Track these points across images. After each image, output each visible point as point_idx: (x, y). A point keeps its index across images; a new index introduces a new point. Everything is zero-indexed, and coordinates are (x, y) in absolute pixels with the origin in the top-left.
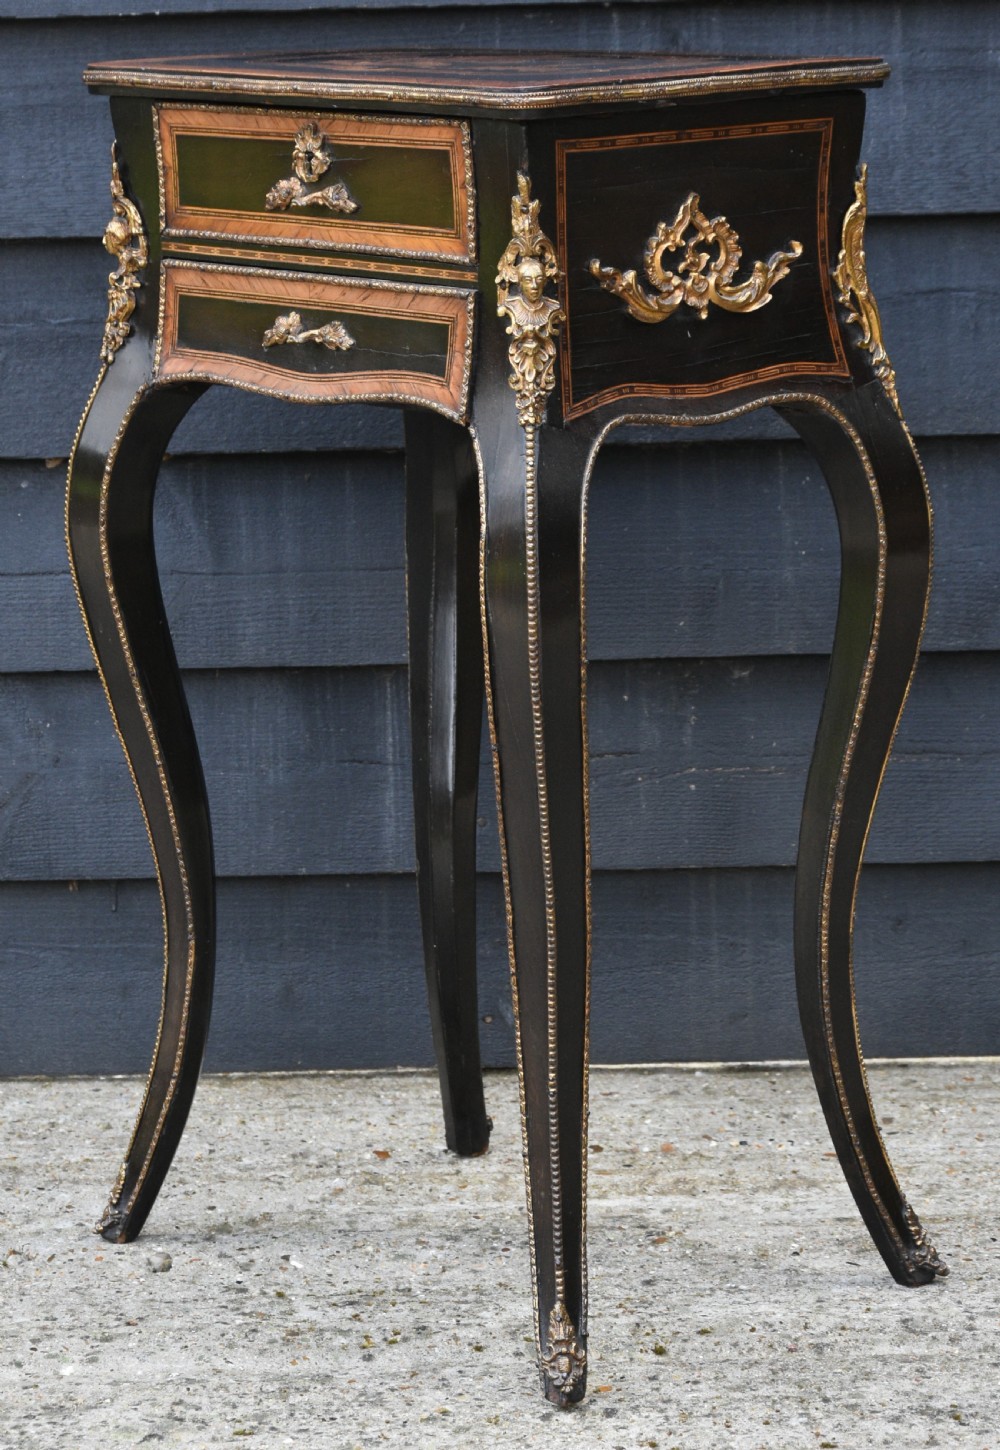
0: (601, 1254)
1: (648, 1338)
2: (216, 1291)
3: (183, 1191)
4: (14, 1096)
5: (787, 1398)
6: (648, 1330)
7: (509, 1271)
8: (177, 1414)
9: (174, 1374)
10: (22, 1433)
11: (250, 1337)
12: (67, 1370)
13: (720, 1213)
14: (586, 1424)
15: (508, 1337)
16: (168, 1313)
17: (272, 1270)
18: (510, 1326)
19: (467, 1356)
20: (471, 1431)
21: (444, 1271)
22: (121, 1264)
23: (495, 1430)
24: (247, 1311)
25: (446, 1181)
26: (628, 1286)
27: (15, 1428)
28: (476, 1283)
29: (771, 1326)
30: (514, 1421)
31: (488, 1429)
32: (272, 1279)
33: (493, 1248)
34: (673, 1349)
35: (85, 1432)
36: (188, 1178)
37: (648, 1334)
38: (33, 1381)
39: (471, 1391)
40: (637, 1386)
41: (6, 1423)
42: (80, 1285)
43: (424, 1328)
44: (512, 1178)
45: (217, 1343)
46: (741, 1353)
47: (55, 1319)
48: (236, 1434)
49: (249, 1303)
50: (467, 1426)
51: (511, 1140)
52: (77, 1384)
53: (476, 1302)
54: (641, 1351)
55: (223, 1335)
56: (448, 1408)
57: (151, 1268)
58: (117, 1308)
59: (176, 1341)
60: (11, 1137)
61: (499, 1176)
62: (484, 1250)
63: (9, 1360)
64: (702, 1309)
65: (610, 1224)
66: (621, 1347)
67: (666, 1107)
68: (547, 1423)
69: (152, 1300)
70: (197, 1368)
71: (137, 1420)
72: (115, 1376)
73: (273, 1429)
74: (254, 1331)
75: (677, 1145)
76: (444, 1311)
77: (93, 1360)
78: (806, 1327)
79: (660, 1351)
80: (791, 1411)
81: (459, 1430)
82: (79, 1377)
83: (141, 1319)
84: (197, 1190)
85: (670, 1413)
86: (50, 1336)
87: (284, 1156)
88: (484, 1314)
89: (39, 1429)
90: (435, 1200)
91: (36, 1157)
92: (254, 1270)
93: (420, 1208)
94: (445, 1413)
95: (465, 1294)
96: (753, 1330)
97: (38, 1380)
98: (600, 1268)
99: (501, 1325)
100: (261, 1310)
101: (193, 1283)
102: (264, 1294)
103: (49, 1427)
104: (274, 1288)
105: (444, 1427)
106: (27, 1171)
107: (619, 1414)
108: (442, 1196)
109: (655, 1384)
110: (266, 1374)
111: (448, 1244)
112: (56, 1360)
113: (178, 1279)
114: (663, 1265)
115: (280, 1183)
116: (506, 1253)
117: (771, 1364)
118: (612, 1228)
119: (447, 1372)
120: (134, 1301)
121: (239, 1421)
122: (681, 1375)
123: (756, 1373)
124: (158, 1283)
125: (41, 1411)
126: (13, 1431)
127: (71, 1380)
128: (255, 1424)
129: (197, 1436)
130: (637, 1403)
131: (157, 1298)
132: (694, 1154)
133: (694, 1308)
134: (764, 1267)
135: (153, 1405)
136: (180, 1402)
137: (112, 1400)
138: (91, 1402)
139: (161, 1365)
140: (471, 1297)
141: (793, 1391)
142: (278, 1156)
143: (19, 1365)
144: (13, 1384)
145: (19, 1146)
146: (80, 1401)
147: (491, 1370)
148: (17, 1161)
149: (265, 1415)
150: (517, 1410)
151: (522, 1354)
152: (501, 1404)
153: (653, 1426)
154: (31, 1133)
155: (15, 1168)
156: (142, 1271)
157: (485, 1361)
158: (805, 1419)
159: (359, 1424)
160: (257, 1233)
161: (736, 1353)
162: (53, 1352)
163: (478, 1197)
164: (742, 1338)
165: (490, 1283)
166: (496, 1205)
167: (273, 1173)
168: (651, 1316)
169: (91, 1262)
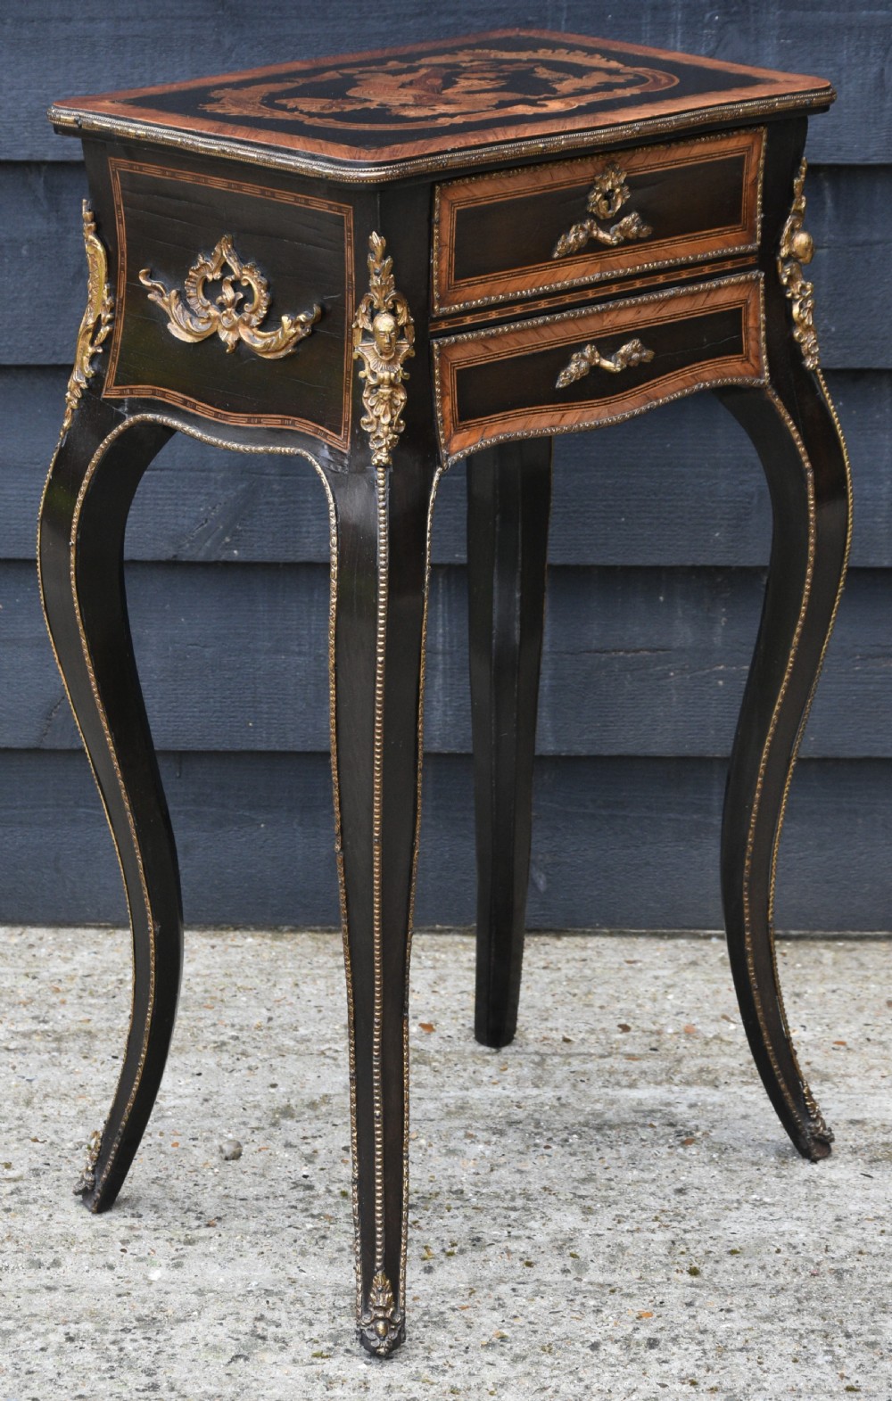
0: (635, 1155)
1: (683, 1258)
2: (285, 1186)
3: (246, 1066)
4: (82, 945)
5: (813, 1331)
6: (683, 1249)
7: (552, 1172)
8: (259, 1331)
9: (254, 1283)
10: (121, 1350)
11: (320, 1243)
12: (155, 1275)
13: (741, 1110)
14: (632, 1356)
15: (556, 1252)
16: (244, 1213)
17: (335, 1163)
18: (556, 1240)
19: (518, 1272)
20: (528, 1360)
21: (492, 1170)
22: (196, 1152)
23: (548, 1360)
24: (315, 1212)
25: (488, 1061)
26: (661, 1195)
27: (114, 1343)
28: (523, 1186)
29: (794, 1248)
30: (566, 1351)
31: (543, 1357)
32: (335, 1174)
33: (536, 1145)
34: (706, 1270)
35: (178, 1350)
36: (250, 1050)
37: (682, 1253)
38: (125, 1287)
39: (525, 1313)
40: (675, 1312)
41: (105, 1337)
42: (160, 1175)
43: (479, 1239)
44: (549, 1061)
45: (290, 1250)
46: (768, 1276)
47: (140, 1216)
48: (315, 1356)
49: (316, 1203)
50: (524, 1354)
51: (545, 1015)
52: (167, 1293)
53: (525, 1209)
54: (677, 1271)
55: (295, 1241)
56: (506, 1332)
57: (223, 1156)
58: (196, 1204)
59: (253, 1246)
60: (84, 994)
61: (537, 1059)
62: (528, 1147)
63: (102, 1262)
64: (731, 1225)
65: (641, 1121)
66: (660, 1266)
67: (686, 980)
68: (595, 1353)
69: (227, 1196)
70: (273, 1276)
71: (222, 1337)
72: (201, 1283)
73: (348, 1351)
74: (324, 1237)
75: (699, 1027)
76: (494, 1219)
77: (178, 1266)
78: (827, 1251)
79: (694, 1272)
80: (817, 1346)
81: (518, 1358)
82: (166, 1282)
83: (219, 1219)
84: (260, 1065)
85: (707, 1347)
86: (138, 1237)
87: (337, 1027)
88: (532, 1224)
89: (136, 1345)
90: (479, 1084)
91: (108, 1020)
92: (319, 1163)
93: (465, 1093)
94: (503, 1338)
95: (513, 1199)
96: (778, 1251)
97: (130, 1286)
98: (635, 1172)
99: (548, 1238)
100: (328, 1212)
101: (263, 1176)
102: (329, 1191)
103: (144, 1343)
104: (338, 1185)
105: (502, 1354)
106: (102, 1036)
107: (661, 1345)
108: (485, 1079)
109: (691, 1311)
110: (338, 1285)
111: (494, 1139)
112: (144, 1264)
113: (250, 1171)
114: (692, 1170)
115: (335, 1059)
116: (548, 1151)
117: (797, 1291)
118: (643, 1126)
119: (504, 1289)
120: (211, 1197)
121: (317, 1342)
122: (715, 1301)
123: (785, 1301)
124: (230, 1175)
125: (135, 1323)
126: (112, 1347)
127: (160, 1286)
128: (331, 1345)
129: (280, 1357)
130: (676, 1332)
131: (232, 1194)
132: (716, 1037)
133: (723, 1224)
134: (784, 1176)
135: (237, 1320)
136: (261, 1318)
137: (199, 1313)
138: (181, 1315)
139: (241, 1272)
140: (519, 1203)
141: (817, 1324)
142: (331, 1026)
143: (111, 1268)
144: (106, 1290)
145: (90, 1005)
146: (170, 1312)
147: (542, 1288)
148: (91, 1024)
149: (339, 1336)
150: (568, 1338)
151: (568, 1271)
152: (553, 1329)
153: (692, 1361)
154: (102, 990)
155: (89, 1033)
156: (215, 1160)
157: (535, 1278)
158: (829, 1358)
159: (425, 1348)
160: (317, 1118)
161: (764, 1276)
162: (141, 1255)
163: (518, 1082)
164: (768, 1260)
165: (535, 1187)
166: (535, 1092)
167: (327, 1046)
168: (685, 1231)
169: (168, 1148)
